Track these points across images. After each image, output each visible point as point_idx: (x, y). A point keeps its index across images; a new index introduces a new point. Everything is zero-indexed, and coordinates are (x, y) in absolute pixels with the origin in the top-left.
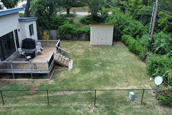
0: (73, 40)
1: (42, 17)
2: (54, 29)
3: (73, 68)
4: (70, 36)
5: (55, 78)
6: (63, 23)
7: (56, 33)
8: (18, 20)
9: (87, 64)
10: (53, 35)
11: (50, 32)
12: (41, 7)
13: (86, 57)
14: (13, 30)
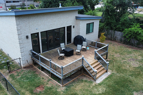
0: (139, 47)
1: (109, 17)
2: (120, 31)
3: (100, 84)
4: (136, 42)
5: (68, 87)
6: (131, 26)
7: (120, 35)
8: (75, 17)
9: (123, 86)
10: (117, 36)
11: (114, 33)
12: (110, 6)
13: (132, 75)
14: (66, 26)
